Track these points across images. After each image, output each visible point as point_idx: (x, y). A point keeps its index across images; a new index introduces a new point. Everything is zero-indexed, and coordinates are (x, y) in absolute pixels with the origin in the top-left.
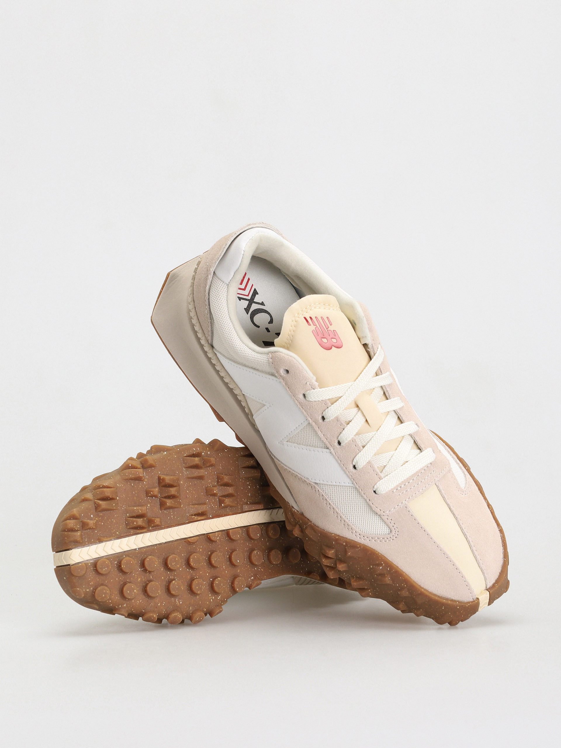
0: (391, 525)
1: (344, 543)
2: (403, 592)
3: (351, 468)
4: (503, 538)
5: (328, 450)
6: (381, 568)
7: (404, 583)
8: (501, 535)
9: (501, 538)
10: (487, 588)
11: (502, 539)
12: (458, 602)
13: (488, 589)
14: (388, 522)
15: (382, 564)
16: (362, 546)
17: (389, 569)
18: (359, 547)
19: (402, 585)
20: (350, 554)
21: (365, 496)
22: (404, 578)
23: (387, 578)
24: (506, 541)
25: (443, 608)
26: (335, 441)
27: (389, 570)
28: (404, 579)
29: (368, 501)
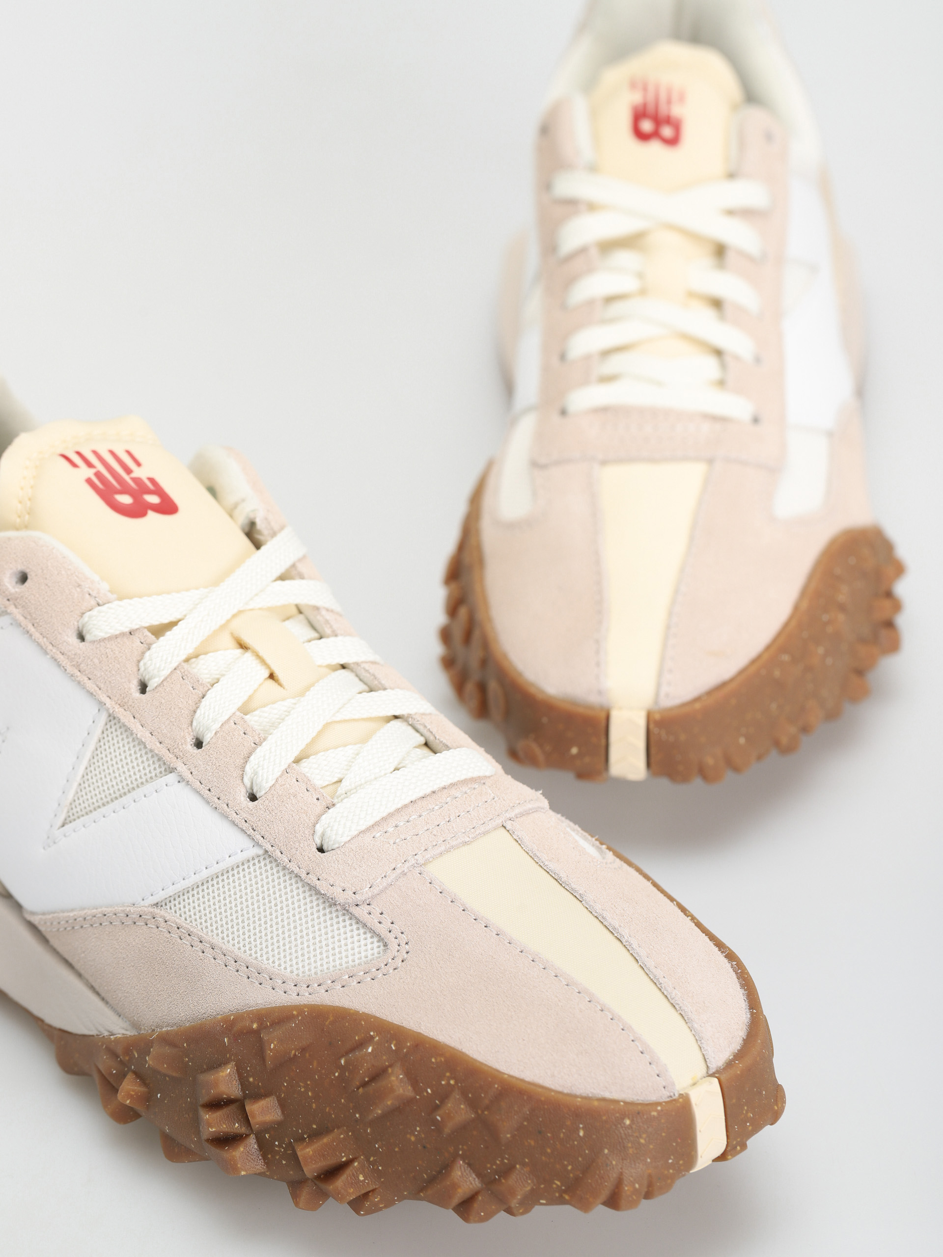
0: (382, 930)
1: (252, 1022)
2: (449, 1105)
3: (243, 799)
4: (739, 969)
5: (172, 778)
6: (370, 1050)
7: (448, 1074)
8: (732, 965)
9: (734, 971)
10: (711, 1072)
11: (737, 973)
12: (622, 1102)
13: (714, 1073)
14: (372, 921)
15: (372, 1037)
16: (306, 1010)
17: (395, 1046)
18: (298, 1016)
19: (443, 1083)
20: (275, 1046)
21: (293, 866)
22: (442, 1055)
23: (393, 1078)
24: (748, 973)
25: (581, 1133)
26: (184, 737)
27: (394, 1048)
28: (443, 1060)
29: (303, 876)
